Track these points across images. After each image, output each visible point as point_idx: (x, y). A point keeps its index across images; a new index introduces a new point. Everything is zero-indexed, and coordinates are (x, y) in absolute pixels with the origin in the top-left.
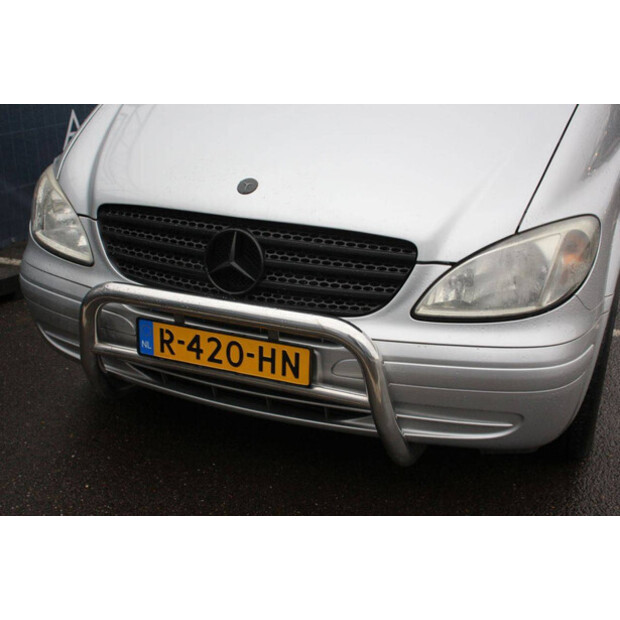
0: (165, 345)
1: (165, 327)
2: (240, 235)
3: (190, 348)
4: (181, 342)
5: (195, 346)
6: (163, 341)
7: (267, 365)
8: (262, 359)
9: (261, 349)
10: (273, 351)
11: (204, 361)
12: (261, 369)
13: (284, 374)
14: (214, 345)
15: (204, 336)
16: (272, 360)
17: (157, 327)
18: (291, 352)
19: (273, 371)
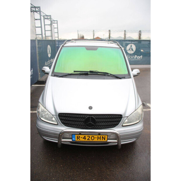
0: (78, 139)
1: (78, 135)
2: (91, 117)
3: (83, 138)
4: (82, 138)
5: (85, 138)
6: (77, 138)
7: (99, 139)
8: (98, 138)
9: (98, 137)
10: (100, 137)
11: (86, 140)
12: (98, 140)
13: (102, 140)
14: (89, 137)
15: (86, 136)
16: (100, 138)
17: (76, 136)
18: (104, 136)
19: (100, 140)
